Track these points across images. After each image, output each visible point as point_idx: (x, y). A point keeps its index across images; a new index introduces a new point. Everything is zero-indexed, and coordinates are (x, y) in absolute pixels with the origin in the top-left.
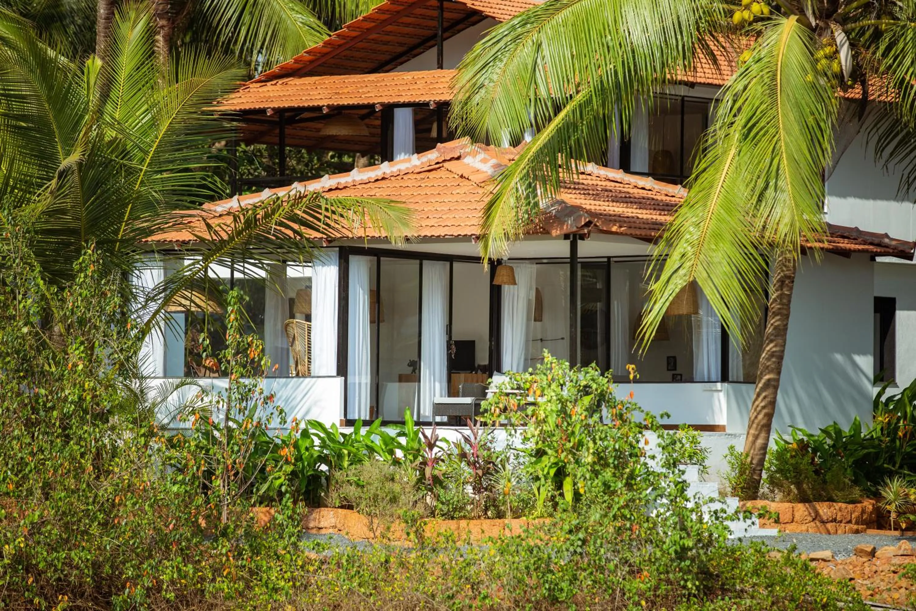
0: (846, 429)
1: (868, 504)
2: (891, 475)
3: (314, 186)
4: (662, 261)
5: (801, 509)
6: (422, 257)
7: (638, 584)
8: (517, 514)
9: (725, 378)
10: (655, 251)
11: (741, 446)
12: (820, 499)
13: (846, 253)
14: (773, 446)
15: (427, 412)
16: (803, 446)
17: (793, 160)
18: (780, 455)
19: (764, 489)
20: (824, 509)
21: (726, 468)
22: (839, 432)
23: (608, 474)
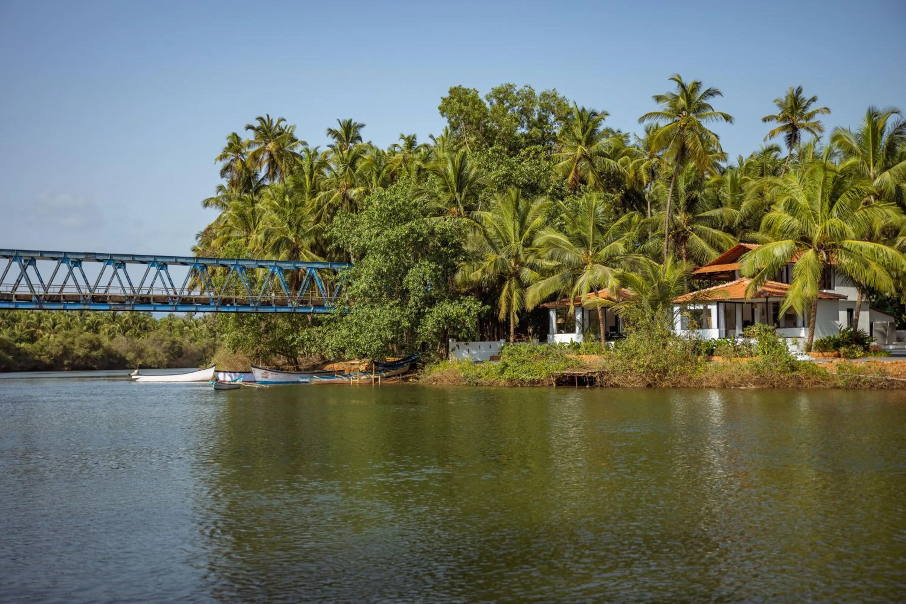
0: (832, 336)
1: (836, 353)
2: (842, 346)
3: (711, 289)
4: (784, 302)
5: (820, 354)
6: (735, 303)
7: (777, 369)
8: (756, 356)
9: (804, 326)
10: (783, 299)
11: (807, 341)
12: (825, 351)
13: (831, 299)
14: (814, 340)
15: (737, 335)
16: (821, 341)
17: (810, 279)
18: (816, 343)
19: (813, 349)
20: (825, 354)
21: (803, 346)
22: (830, 338)
23: (771, 347)
